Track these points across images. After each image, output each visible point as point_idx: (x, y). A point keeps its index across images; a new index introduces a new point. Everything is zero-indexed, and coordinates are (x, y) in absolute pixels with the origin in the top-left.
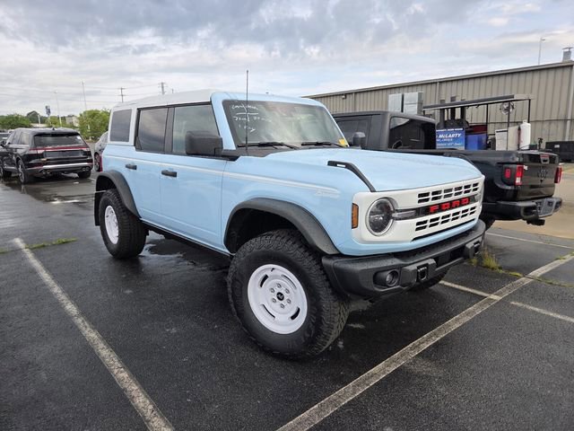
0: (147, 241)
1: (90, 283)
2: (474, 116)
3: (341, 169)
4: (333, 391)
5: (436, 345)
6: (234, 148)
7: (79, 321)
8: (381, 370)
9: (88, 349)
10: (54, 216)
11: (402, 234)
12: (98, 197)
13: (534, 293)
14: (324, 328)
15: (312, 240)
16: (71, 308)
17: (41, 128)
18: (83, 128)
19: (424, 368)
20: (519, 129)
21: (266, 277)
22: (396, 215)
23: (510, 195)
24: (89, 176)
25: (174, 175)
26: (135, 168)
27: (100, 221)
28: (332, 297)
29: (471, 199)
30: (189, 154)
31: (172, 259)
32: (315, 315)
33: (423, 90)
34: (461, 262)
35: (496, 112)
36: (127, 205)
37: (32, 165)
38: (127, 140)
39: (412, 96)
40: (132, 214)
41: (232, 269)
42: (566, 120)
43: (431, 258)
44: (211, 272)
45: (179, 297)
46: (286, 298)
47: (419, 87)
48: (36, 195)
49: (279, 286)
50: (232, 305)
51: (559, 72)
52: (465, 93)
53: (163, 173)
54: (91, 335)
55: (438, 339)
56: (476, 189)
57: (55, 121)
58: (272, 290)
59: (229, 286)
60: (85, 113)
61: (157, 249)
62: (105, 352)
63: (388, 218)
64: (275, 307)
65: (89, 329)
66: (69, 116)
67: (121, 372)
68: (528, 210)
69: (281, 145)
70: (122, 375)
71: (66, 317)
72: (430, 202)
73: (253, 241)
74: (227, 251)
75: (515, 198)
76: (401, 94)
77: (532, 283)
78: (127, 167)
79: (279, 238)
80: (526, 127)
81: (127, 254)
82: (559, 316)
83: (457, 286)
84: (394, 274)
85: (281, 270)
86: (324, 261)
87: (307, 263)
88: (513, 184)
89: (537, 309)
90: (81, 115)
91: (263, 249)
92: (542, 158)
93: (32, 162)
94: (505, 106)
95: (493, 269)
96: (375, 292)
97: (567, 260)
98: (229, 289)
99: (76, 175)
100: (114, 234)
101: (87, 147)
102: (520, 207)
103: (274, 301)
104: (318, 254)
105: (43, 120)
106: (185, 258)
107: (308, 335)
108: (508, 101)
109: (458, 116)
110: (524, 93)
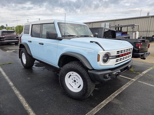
0: (34, 63)
1: (17, 76)
2: (124, 29)
3: (94, 44)
4: (91, 110)
5: (119, 94)
6: (61, 37)
7: (13, 88)
8: (104, 103)
9: (16, 97)
10: (7, 55)
11: (112, 63)
12: (20, 50)
13: (144, 78)
14: (88, 91)
15: (85, 65)
16: (11, 83)
17: (4, 30)
18: (17, 30)
19: (117, 102)
20: (136, 33)
21: (70, 75)
22: (110, 57)
23: (137, 51)
24: (18, 44)
25: (43, 44)
26: (31, 42)
27: (21, 57)
28: (91, 82)
29: (130, 53)
30: (47, 38)
31: (42, 68)
32: (85, 87)
33: (111, 22)
34: (127, 71)
35: (130, 29)
36: (28, 53)
37: (1, 40)
38: (28, 33)
39: (108, 24)
40: (30, 55)
41: (60, 72)
42: (147, 31)
43: (119, 70)
44: (53, 72)
45: (44, 80)
46: (76, 82)
47: (110, 22)
48: (3, 49)
49: (75, 78)
50: (60, 83)
51: (146, 19)
52: (122, 23)
53: (39, 44)
54: (17, 92)
55: (120, 92)
56: (131, 50)
57: (9, 28)
58: (72, 79)
59: (59, 78)
60: (17, 26)
61: (37, 65)
62: (21, 98)
63: (108, 58)
64: (73, 84)
65: (16, 90)
66: (13, 27)
67: (26, 104)
68: (142, 55)
69: (75, 36)
70: (26, 105)
71: (10, 86)
72: (120, 54)
73: (67, 65)
74: (59, 67)
75: (138, 52)
76: (104, 24)
77: (143, 75)
78: (28, 41)
79: (75, 64)
80: (137, 33)
81: (28, 67)
82: (152, 85)
83: (123, 77)
84: (109, 75)
85: (75, 73)
86: (89, 71)
87: (83, 71)
88: (138, 48)
89: (146, 83)
90: (16, 27)
91: (70, 67)
92: (146, 41)
93: (1, 39)
94: (132, 27)
95: (132, 71)
96: (104, 80)
97: (151, 69)
98: (59, 79)
99: (14, 43)
100: (25, 61)
101: (18, 36)
102: (140, 55)
103: (73, 82)
104: (87, 69)
105: (5, 28)
106: (46, 68)
107: (83, 93)
108: (133, 26)
109: (120, 29)
110: (137, 24)
